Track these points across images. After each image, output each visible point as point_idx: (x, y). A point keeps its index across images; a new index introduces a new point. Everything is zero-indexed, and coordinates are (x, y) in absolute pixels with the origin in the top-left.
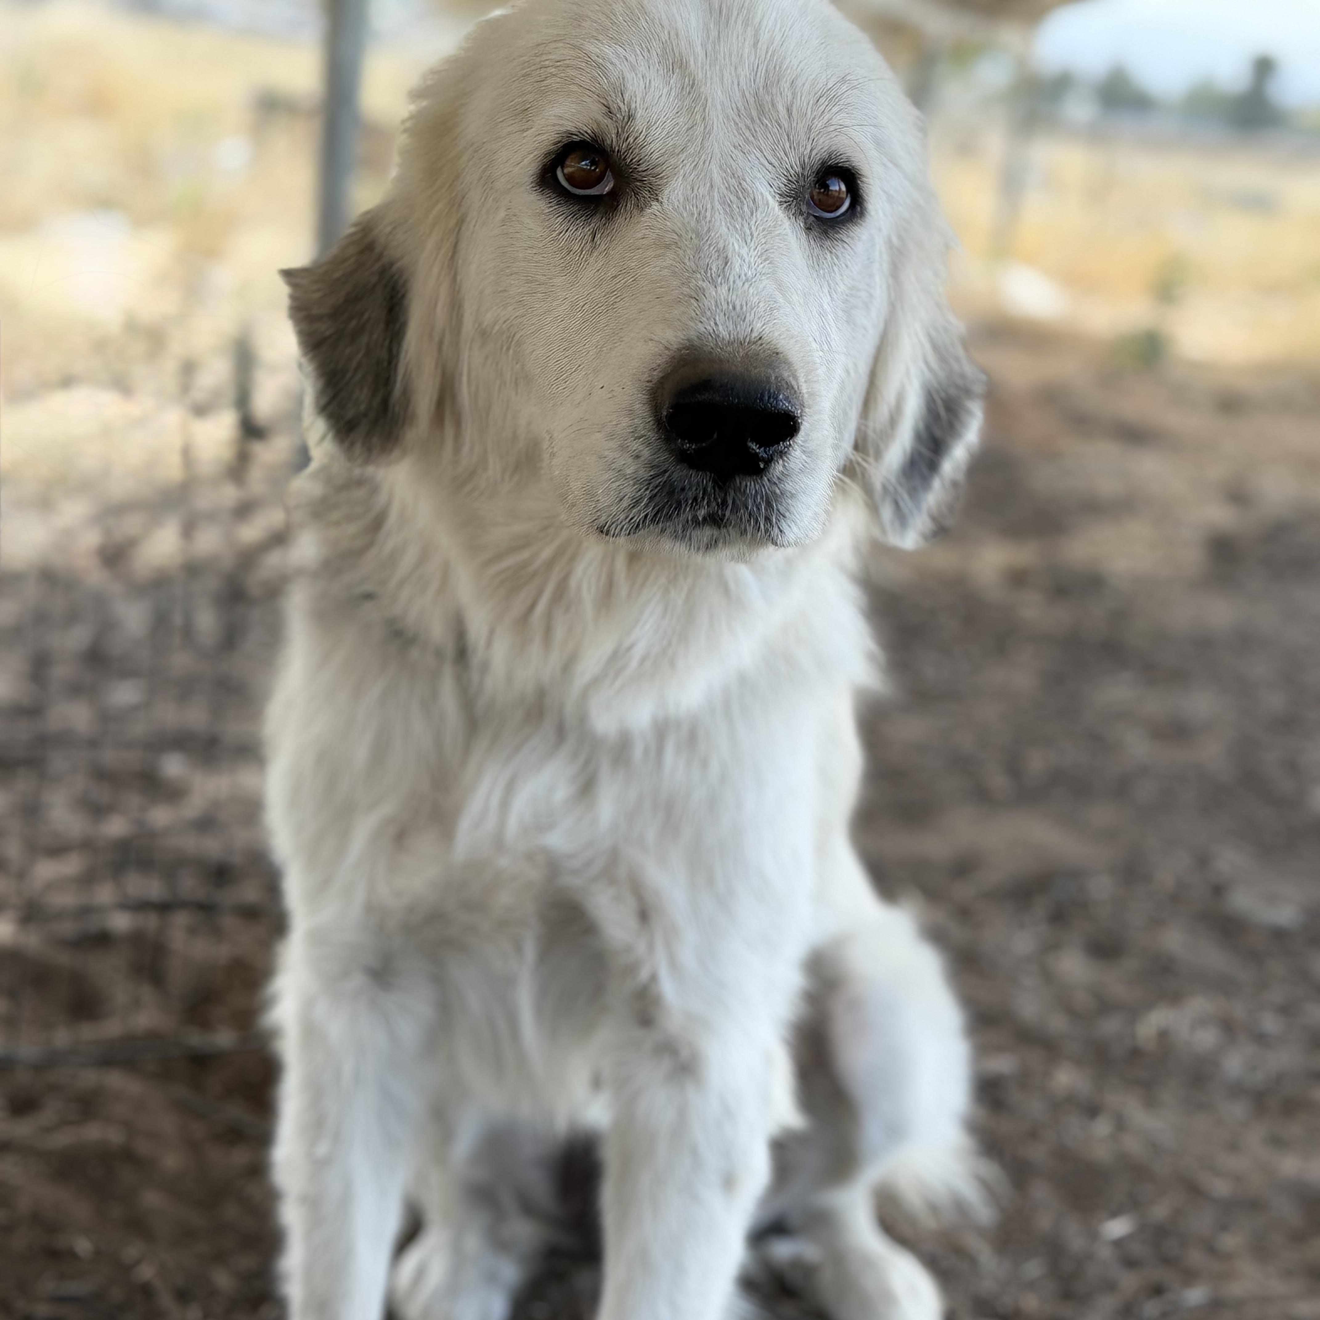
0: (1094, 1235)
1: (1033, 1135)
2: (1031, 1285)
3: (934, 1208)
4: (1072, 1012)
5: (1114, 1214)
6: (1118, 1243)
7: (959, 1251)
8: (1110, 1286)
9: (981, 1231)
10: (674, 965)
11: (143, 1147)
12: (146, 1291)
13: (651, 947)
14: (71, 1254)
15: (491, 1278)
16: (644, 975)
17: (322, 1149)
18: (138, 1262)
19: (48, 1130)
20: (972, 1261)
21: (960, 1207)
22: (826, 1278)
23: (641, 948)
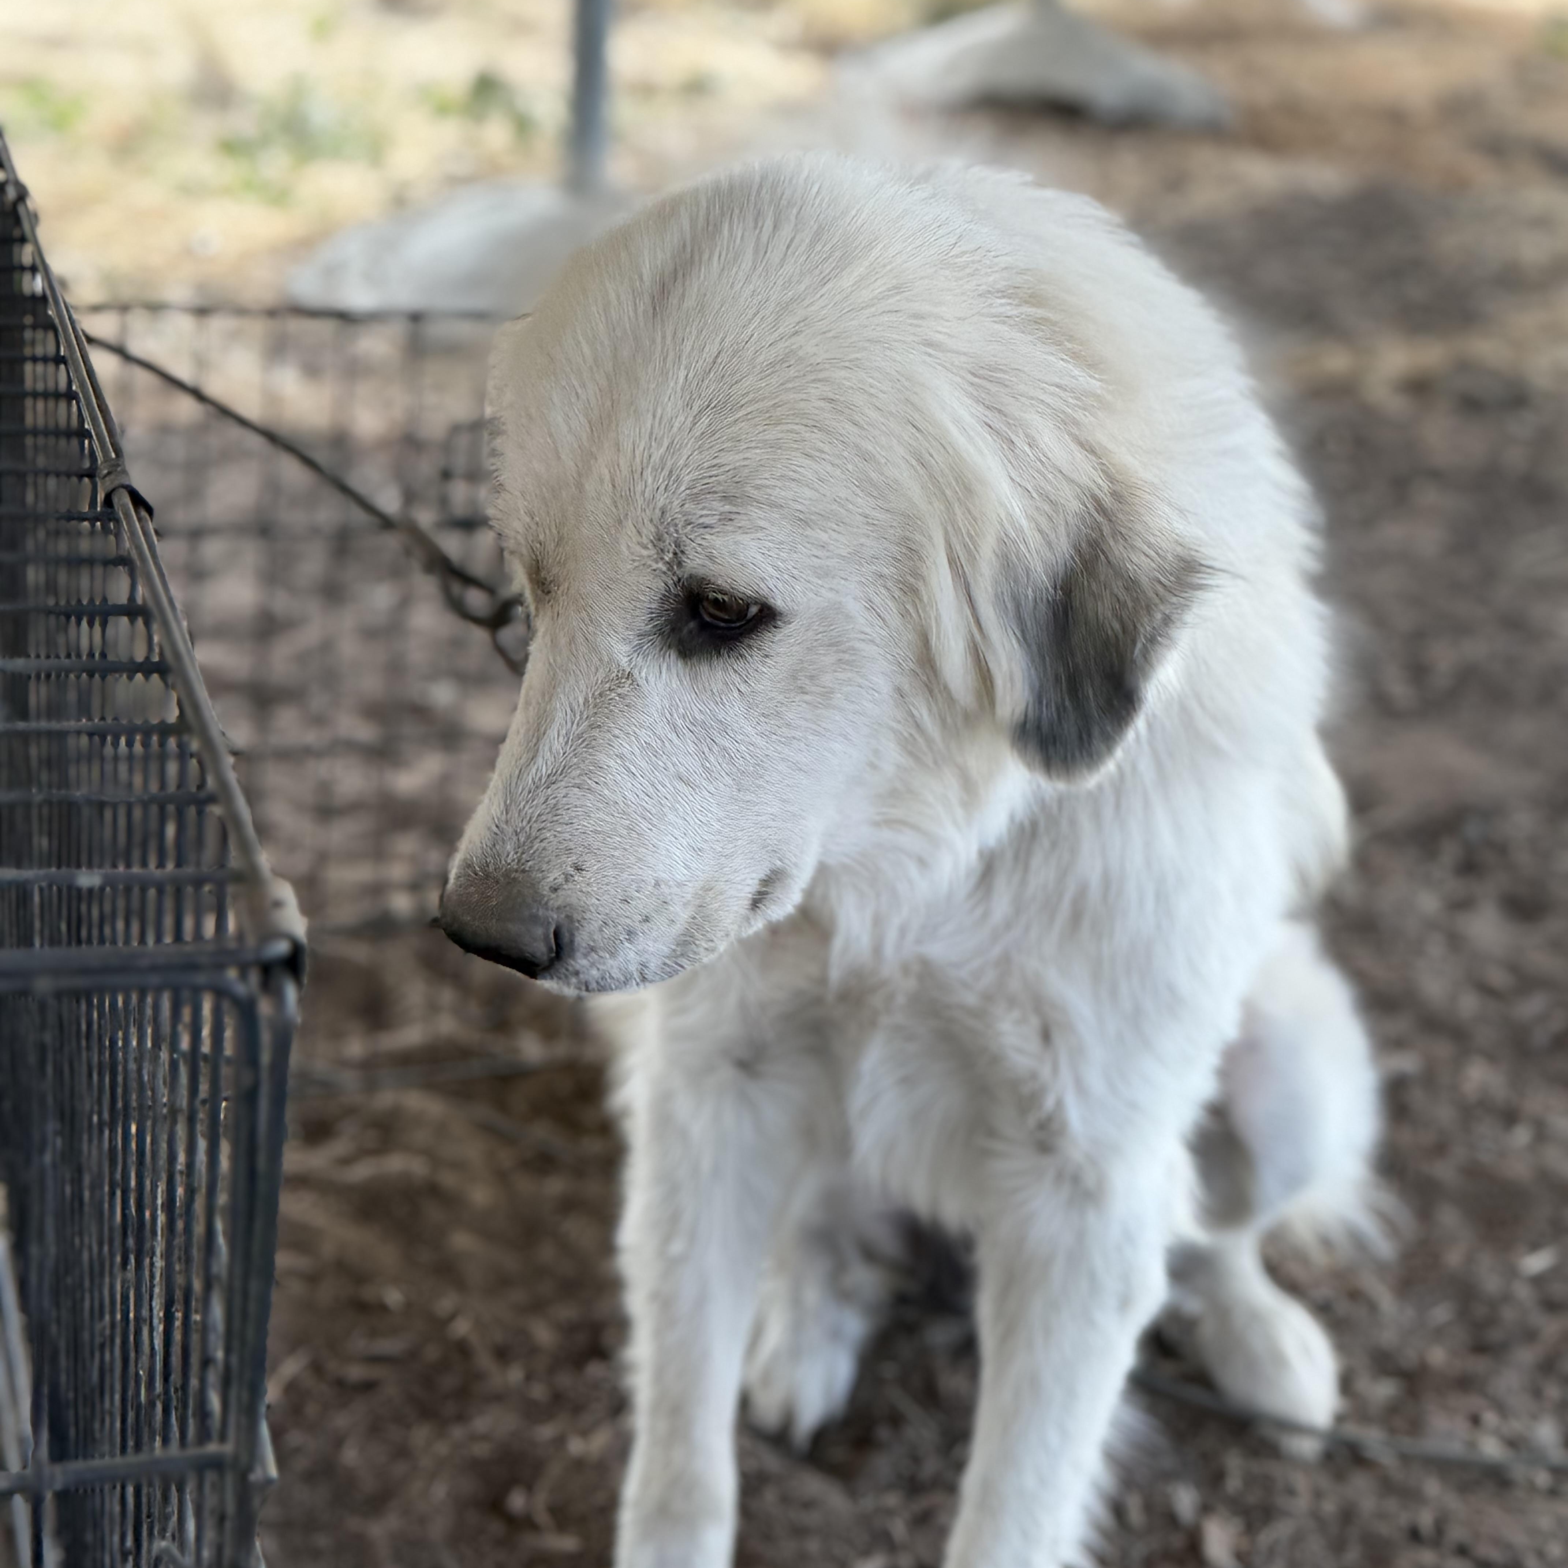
0: (1512, 1272)
1: (1440, 1149)
2: (1439, 1334)
3: (1326, 1243)
4: (1486, 990)
5: (1535, 1246)
6: (1538, 1281)
7: (1355, 1295)
8: (1530, 1335)
9: (1381, 1267)
10: (1081, 1088)
11: (448, 1179)
12: (463, 1349)
13: (1055, 1069)
14: (382, 1308)
15: (835, 1334)
16: (1049, 1103)
17: (677, 1247)
18: (452, 1317)
19: (346, 1161)
20: (1373, 1307)
21: (1358, 1241)
22: (1207, 1331)
23: (1046, 1072)
